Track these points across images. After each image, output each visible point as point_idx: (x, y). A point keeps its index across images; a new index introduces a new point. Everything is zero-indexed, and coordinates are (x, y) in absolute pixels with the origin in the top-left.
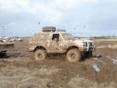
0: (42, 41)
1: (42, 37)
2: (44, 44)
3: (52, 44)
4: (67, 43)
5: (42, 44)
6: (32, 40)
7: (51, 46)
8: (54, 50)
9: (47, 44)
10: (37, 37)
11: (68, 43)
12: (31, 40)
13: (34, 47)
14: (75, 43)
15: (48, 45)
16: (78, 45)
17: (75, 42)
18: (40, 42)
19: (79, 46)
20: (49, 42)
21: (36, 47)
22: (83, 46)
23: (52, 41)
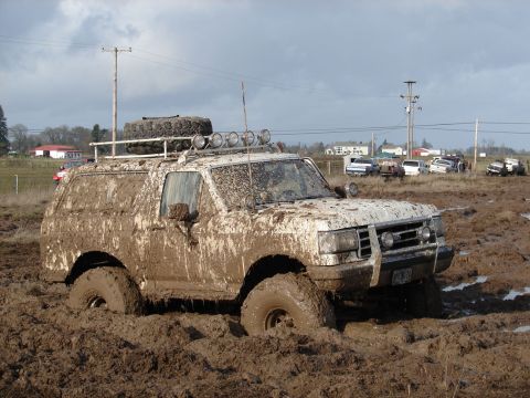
0: (110, 222)
1: (109, 194)
2: (115, 240)
3: (162, 238)
4: (241, 235)
5: (108, 239)
6: (57, 208)
7: (154, 249)
8: (173, 278)
9: (135, 242)
10: (82, 188)
11: (249, 235)
12: (52, 212)
13: (69, 258)
14: (285, 236)
15: (142, 242)
16: (304, 248)
17: (289, 231)
18: (100, 223)
19: (308, 255)
20: (146, 223)
21: (79, 254)
22: (330, 260)
23: (160, 220)
